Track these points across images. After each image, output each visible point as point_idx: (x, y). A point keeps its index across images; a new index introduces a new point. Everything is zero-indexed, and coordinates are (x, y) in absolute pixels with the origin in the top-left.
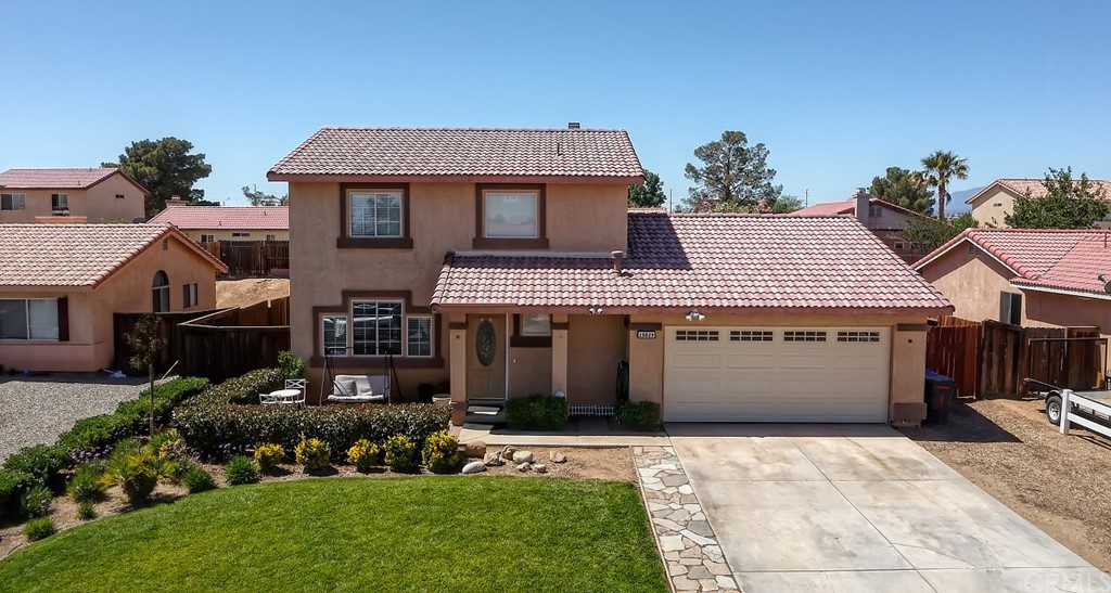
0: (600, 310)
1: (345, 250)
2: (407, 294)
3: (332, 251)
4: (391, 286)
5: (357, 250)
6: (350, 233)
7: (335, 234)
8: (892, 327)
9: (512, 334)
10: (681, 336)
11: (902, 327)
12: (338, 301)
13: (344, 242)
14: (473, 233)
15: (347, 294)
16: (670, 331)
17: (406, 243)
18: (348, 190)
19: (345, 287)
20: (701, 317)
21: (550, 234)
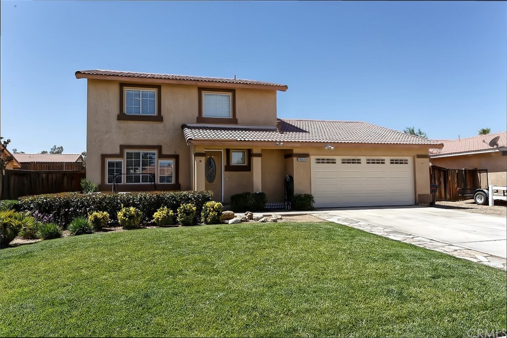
0: (282, 143)
1: (122, 121)
2: (159, 148)
3: (114, 121)
4: (149, 143)
5: (129, 122)
6: (125, 111)
7: (116, 111)
8: (414, 157)
9: (226, 164)
10: (319, 161)
11: (419, 156)
12: (118, 151)
13: (122, 117)
14: (197, 115)
15: (122, 147)
16: (313, 158)
17: (159, 118)
18: (124, 87)
19: (122, 143)
20: (332, 148)
21: (238, 117)
